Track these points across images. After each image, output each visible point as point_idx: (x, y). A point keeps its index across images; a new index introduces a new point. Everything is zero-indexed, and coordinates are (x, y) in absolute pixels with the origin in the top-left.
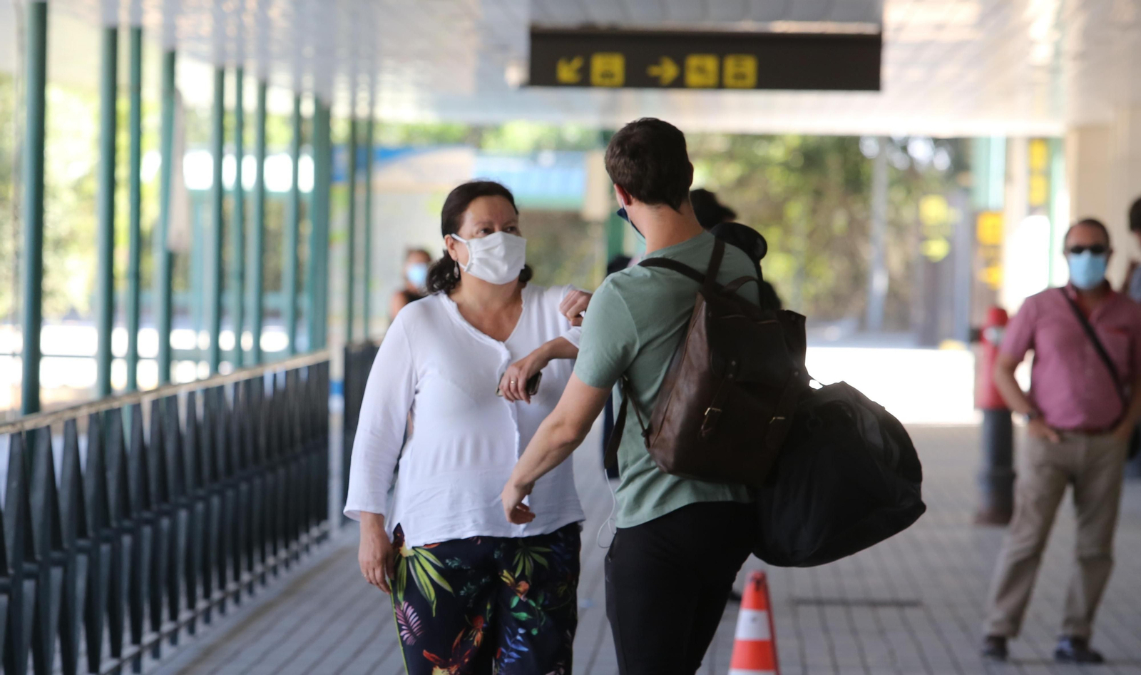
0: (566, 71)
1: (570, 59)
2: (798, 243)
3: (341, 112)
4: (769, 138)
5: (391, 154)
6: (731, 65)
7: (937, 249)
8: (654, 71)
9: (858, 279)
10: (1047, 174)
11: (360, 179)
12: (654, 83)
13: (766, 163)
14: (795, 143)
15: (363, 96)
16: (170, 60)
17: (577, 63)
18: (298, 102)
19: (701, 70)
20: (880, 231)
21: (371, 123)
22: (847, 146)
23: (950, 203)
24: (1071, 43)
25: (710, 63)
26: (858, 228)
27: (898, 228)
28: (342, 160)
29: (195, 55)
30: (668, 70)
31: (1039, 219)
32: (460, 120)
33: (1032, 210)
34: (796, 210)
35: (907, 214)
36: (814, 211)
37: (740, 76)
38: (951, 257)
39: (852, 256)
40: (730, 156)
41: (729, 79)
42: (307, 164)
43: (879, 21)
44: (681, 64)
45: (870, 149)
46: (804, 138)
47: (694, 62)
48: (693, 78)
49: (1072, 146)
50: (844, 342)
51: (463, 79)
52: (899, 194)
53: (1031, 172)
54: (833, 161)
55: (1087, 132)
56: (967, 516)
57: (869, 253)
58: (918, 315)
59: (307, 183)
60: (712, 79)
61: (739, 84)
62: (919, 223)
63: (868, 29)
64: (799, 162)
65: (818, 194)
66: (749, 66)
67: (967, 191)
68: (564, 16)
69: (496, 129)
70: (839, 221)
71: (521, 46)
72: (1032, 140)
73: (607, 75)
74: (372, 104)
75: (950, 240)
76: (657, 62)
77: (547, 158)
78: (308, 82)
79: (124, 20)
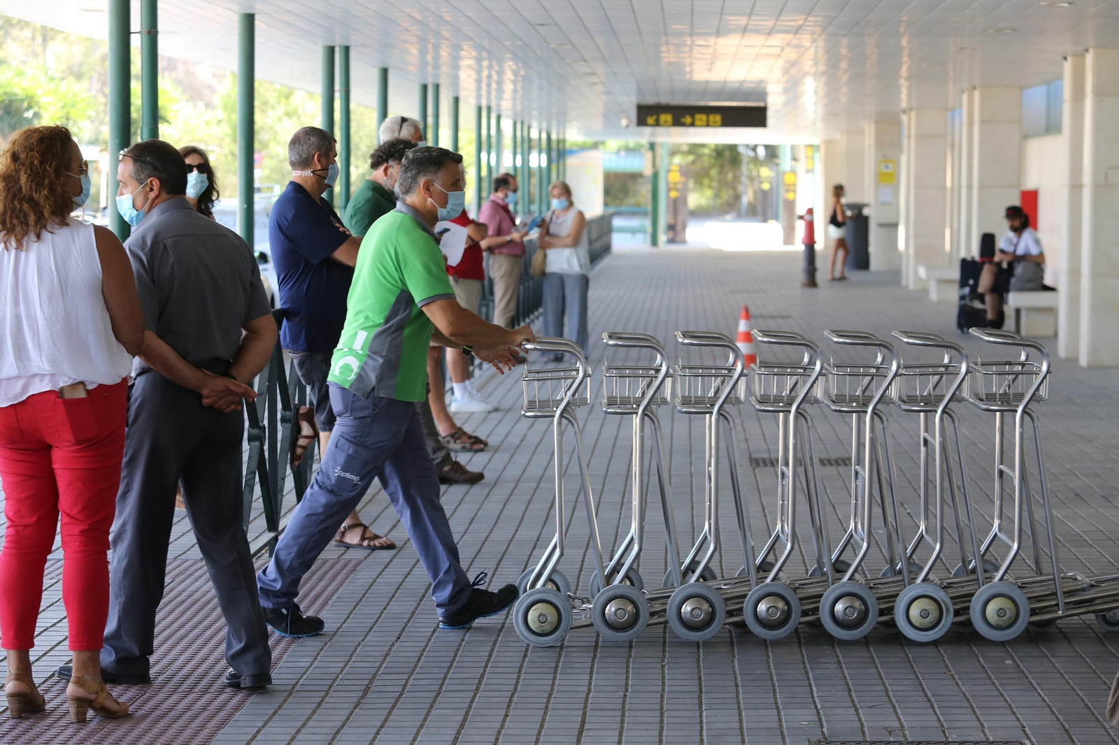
0: (651, 120)
1: (652, 115)
2: (715, 184)
3: (554, 137)
4: (703, 146)
5: (571, 152)
6: (712, 117)
7: (766, 186)
8: (683, 120)
9: (737, 197)
10: (813, 158)
11: (561, 162)
12: (683, 125)
13: (703, 155)
14: (713, 147)
15: (561, 131)
16: (499, 118)
17: (654, 117)
18: (540, 134)
19: (701, 120)
20: (744, 179)
21: (564, 141)
22: (733, 148)
23: (771, 170)
24: (820, 112)
25: (704, 117)
26: (736, 178)
27: (751, 179)
28: (554, 154)
29: (507, 116)
30: (688, 120)
31: (810, 174)
32: (590, 140)
33: (808, 171)
34: (714, 172)
35: (754, 173)
36: (720, 173)
37: (715, 122)
38: (771, 189)
39: (734, 189)
40: (689, 153)
41: (711, 123)
42: (544, 157)
43: (765, 101)
44: (693, 117)
45: (741, 150)
46: (717, 145)
47: (698, 116)
48: (697, 123)
49: (822, 148)
50: (733, 220)
51: (598, 124)
52: (751, 166)
53: (807, 157)
54: (727, 154)
55: (829, 143)
56: (798, 285)
57: (741, 188)
58: (759, 209)
59: (544, 164)
60: (705, 123)
61: (715, 125)
62: (759, 176)
63: (761, 104)
64: (714, 155)
65: (722, 166)
66: (718, 118)
67: (777, 165)
68: (650, 100)
69: (603, 143)
70: (730, 176)
71: (633, 113)
72: (808, 146)
73: (666, 122)
74: (564, 134)
75: (770, 183)
76: (684, 117)
77: (623, 154)
78: (544, 125)
79: (484, 103)
